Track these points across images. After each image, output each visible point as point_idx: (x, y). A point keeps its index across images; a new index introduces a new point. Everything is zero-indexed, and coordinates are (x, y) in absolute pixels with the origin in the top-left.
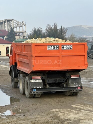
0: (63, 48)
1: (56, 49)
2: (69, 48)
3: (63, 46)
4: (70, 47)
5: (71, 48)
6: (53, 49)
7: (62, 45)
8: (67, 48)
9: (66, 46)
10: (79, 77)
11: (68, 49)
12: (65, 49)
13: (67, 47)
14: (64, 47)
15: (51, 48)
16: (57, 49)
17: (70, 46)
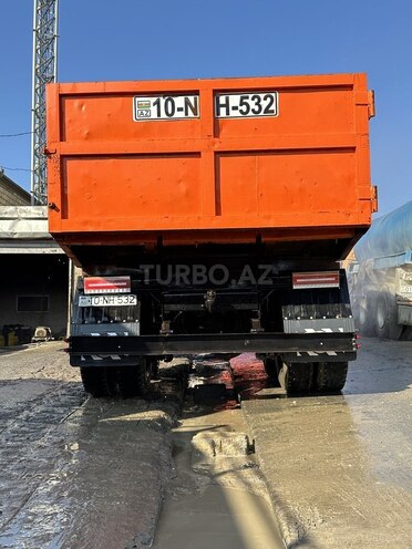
0: (223, 111)
1: (182, 114)
2: (257, 109)
3: (222, 100)
4: (264, 104)
5: (273, 107)
6: (163, 115)
7: (217, 93)
8: (244, 108)
9: (242, 98)
10: (338, 285)
11: (251, 113)
12: (233, 113)
13: (249, 101)
14: (227, 105)
15: (154, 109)
16: (191, 114)
17: (262, 96)
